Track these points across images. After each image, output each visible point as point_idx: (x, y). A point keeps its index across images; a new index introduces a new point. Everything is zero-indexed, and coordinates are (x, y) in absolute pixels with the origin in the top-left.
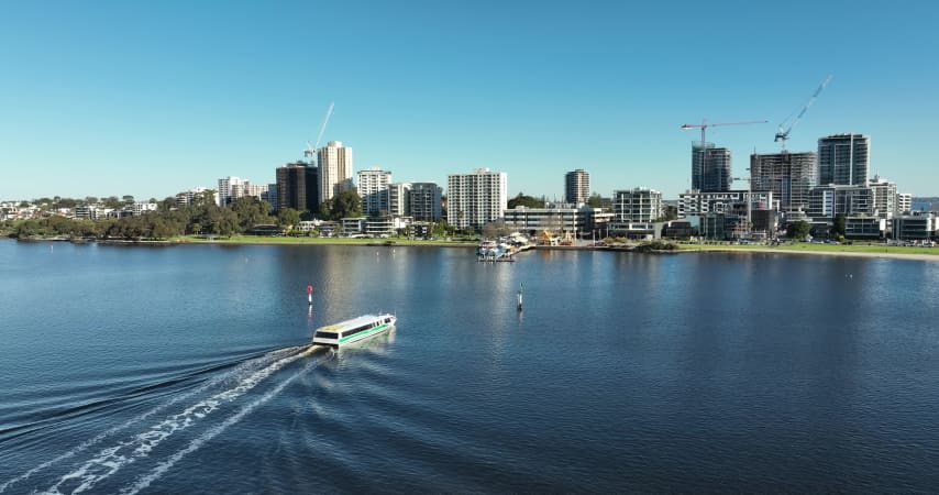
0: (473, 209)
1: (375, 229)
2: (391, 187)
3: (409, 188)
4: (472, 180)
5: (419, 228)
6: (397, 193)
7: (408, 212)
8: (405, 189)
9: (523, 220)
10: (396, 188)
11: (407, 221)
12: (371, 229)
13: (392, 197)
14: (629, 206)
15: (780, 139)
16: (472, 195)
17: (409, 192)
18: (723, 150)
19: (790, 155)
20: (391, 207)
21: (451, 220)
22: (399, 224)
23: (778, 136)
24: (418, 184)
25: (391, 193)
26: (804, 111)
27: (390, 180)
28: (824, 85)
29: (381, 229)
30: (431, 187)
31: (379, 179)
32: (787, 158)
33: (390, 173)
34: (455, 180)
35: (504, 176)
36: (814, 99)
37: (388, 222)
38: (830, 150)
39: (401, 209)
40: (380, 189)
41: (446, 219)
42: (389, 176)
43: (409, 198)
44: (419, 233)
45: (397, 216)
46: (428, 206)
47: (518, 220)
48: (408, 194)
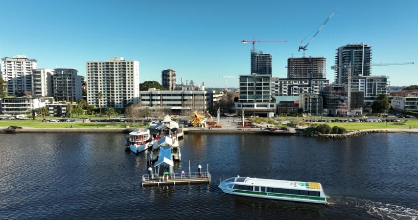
0: (109, 90)
1: (11, 110)
2: (35, 72)
3: (52, 74)
4: (108, 66)
5: (58, 108)
6: (40, 77)
7: (51, 93)
8: (48, 74)
9: (158, 100)
10: (40, 72)
11: (47, 101)
12: (7, 110)
13: (35, 81)
14: (253, 89)
15: (302, 50)
16: (109, 79)
17: (52, 77)
18: (269, 56)
19: (312, 59)
20: (35, 89)
21: (90, 101)
22: (37, 104)
23: (300, 48)
24: (60, 70)
25: (35, 76)
26: (317, 33)
27: (35, 66)
28: (330, 18)
29: (19, 110)
30: (72, 72)
31: (24, 65)
32: (310, 60)
33: (34, 60)
34: (94, 67)
35: (136, 64)
36: (323, 26)
37: (27, 103)
38: (350, 53)
39: (44, 91)
40: (25, 74)
41: (85, 99)
42: (34, 63)
43: (52, 81)
44: (58, 112)
45: (38, 97)
46: (69, 88)
47: (154, 100)
48: (51, 79)
